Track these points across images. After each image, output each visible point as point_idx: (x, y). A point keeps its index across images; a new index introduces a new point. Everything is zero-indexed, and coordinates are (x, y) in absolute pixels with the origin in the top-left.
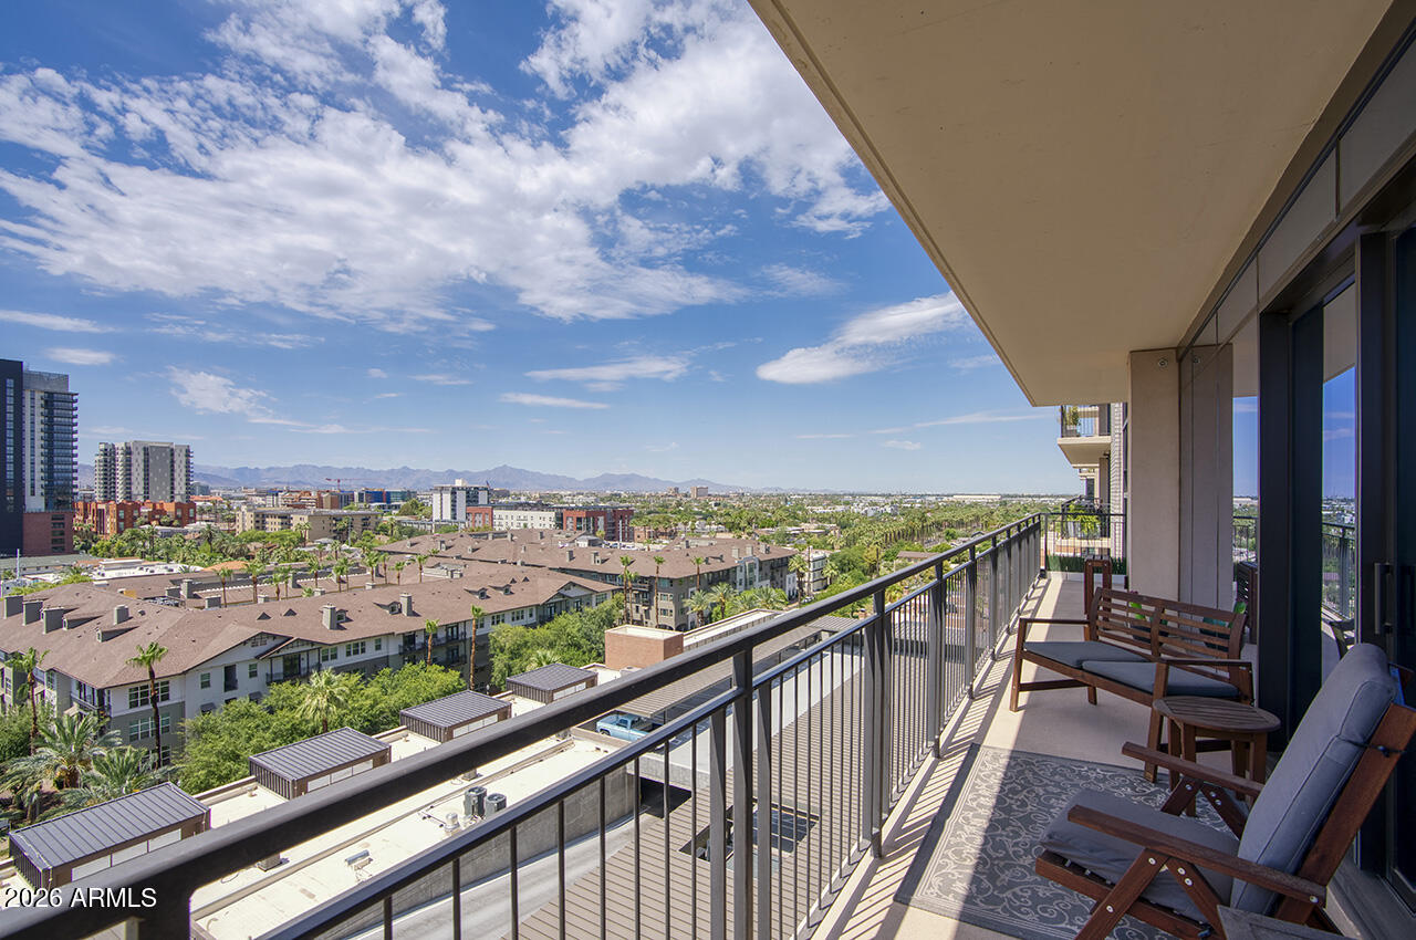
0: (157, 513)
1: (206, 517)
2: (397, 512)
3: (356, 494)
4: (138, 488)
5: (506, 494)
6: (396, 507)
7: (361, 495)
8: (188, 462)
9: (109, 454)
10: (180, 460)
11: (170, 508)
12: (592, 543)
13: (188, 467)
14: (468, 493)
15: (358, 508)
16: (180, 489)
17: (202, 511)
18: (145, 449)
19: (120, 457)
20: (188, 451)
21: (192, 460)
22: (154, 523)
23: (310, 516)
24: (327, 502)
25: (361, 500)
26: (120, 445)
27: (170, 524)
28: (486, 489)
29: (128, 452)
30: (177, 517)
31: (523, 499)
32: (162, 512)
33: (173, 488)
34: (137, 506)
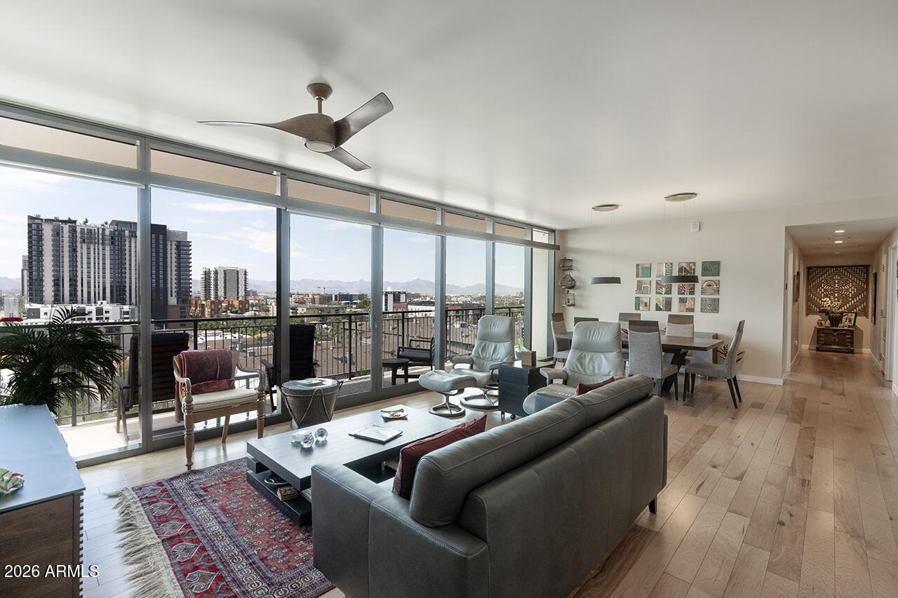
0: (230, 306)
1: (254, 309)
2: (355, 306)
3: (333, 296)
4: (221, 293)
5: (418, 296)
6: (355, 303)
7: (336, 296)
8: (246, 278)
9: (207, 274)
10: (241, 277)
11: (236, 303)
12: (462, 326)
13: (245, 281)
14: (394, 295)
15: (334, 304)
16: (242, 293)
17: (253, 305)
18: (225, 271)
19: (212, 275)
20: (246, 272)
21: (247, 277)
22: (229, 312)
23: (307, 309)
24: (317, 301)
25: (336, 299)
26: (212, 269)
27: (236, 312)
28: (405, 293)
29: (216, 273)
30: (240, 309)
31: (428, 299)
32: (233, 306)
33: (238, 293)
34: (220, 303)
